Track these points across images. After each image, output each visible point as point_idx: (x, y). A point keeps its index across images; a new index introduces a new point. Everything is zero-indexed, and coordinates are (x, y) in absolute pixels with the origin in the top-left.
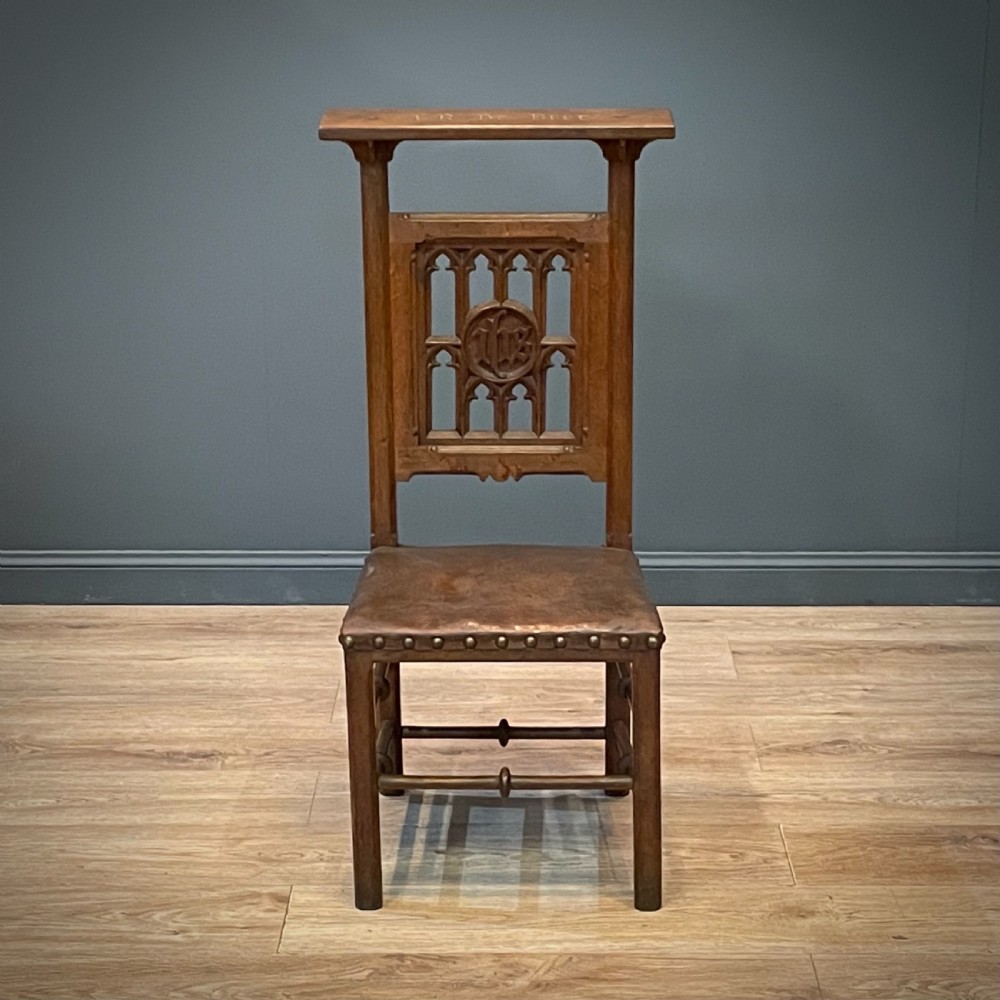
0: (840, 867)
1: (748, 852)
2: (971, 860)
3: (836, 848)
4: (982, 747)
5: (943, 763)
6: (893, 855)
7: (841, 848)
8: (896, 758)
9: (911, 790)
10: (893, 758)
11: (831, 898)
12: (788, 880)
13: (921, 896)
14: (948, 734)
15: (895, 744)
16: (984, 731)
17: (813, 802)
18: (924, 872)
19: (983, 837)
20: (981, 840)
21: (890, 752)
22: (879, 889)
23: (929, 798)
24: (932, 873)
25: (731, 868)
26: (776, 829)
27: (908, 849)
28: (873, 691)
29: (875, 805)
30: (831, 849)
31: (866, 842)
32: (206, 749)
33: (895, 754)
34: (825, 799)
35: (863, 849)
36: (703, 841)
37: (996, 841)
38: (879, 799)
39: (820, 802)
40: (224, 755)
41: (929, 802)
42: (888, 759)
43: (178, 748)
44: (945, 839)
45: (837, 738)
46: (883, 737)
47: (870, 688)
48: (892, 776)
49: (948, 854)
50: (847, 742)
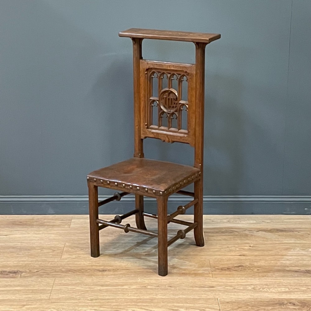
1: (206, 309)
4: (290, 268)
5: (277, 274)
6: (257, 310)
7: (240, 308)
9: (265, 285)
14: (279, 263)
15: (260, 267)
16: (291, 262)
17: (230, 289)
19: (290, 303)
21: (258, 270)
26: (217, 300)
27: (263, 308)
28: (253, 247)
29: (252, 291)
30: (236, 308)
31: (248, 305)
32: (16, 270)
33: (260, 271)
34: (234, 288)
35: (247, 308)
36: (190, 305)
37: (294, 304)
38: (254, 288)
39: (232, 289)
40: (22, 272)
41: (271, 289)
42: (257, 273)
43: (5, 270)
44: (276, 304)
45: (240, 265)
46: (256, 264)
47: (252, 245)
48: (259, 279)
49: (277, 309)
50: (243, 266)
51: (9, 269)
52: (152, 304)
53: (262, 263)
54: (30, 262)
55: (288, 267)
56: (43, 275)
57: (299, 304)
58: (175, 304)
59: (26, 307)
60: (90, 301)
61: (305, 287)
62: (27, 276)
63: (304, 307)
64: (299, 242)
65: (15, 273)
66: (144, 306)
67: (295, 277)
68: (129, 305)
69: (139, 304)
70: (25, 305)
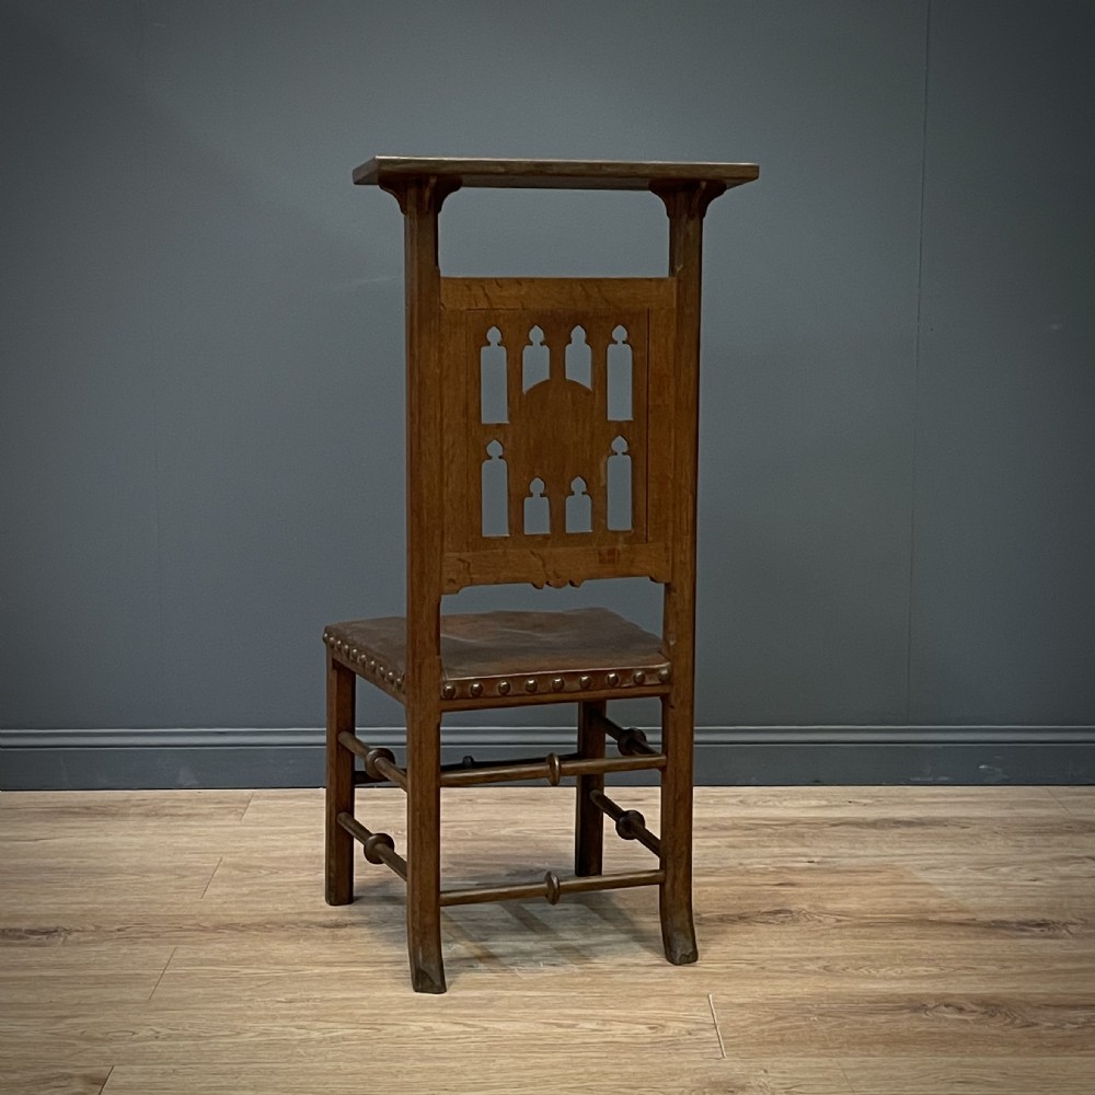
0: (777, 1039)
1: (669, 1024)
2: (933, 1030)
3: (773, 1018)
4: (943, 916)
5: (897, 930)
6: (840, 1025)
7: (780, 1018)
8: (846, 926)
9: (863, 958)
10: (841, 927)
11: (766, 1071)
12: (717, 1052)
13: (873, 1069)
14: (904, 903)
15: (843, 913)
16: (943, 900)
17: (748, 971)
18: (878, 1042)
19: (947, 1006)
20: (944, 1008)
21: (838, 921)
22: (824, 1061)
23: (882, 966)
24: (886, 1044)
25: (649, 1040)
26: (706, 1000)
27: (859, 1018)
28: (818, 863)
29: (820, 974)
30: (769, 1019)
31: (810, 1012)
32: (52, 925)
33: (844, 923)
34: (763, 968)
35: (806, 1019)
36: (617, 1012)
37: (961, 1010)
38: (825, 968)
39: (755, 971)
40: (69, 932)
41: (884, 970)
42: (835, 928)
43: (16, 925)
44: (902, 1008)
45: (778, 908)
46: (830, 906)
47: (816, 860)
48: (840, 945)
49: (906, 1023)
50: (791, 912)
51: (29, 923)
52: (491, 1011)
53: (852, 904)
54: (101, 907)
55: (934, 912)
56: (140, 938)
57: (975, 1008)
58: (567, 1011)
59: (69, 1021)
60: (284, 1005)
61: (994, 965)
62: (85, 942)
63: (992, 1016)
64: (964, 851)
65: (48, 932)
66: (465, 1016)
67: (959, 937)
68: (416, 1014)
69: (445, 1011)
70: (66, 1017)
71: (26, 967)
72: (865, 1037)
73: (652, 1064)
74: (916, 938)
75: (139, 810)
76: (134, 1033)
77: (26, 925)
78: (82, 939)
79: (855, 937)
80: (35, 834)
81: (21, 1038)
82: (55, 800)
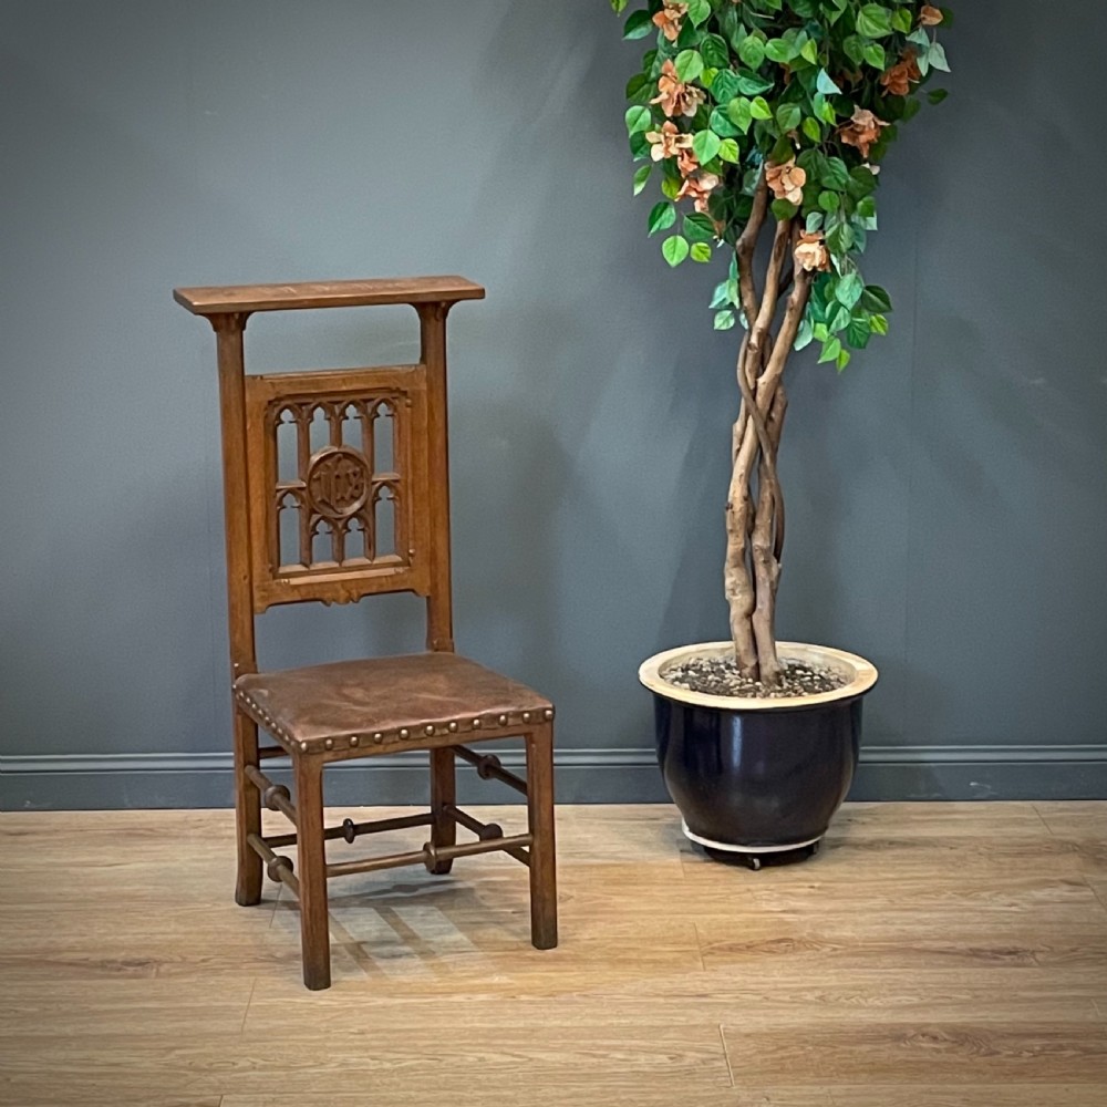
0: (778, 1068)
1: (687, 1053)
2: (910, 1059)
3: (775, 1048)
4: (926, 944)
5: (887, 960)
6: (833, 1054)
7: (783, 1048)
8: (841, 955)
9: (854, 988)
10: (836, 956)
11: (768, 1099)
12: (726, 1081)
13: (857, 1096)
14: (893, 930)
15: (839, 941)
16: (929, 928)
17: (754, 1001)
18: (863, 1071)
19: (923, 1035)
20: (921, 1038)
21: (835, 949)
22: (817, 1090)
23: (870, 996)
24: (871, 1072)
25: (668, 1070)
26: (717, 1030)
27: (848, 1048)
28: (819, 888)
29: (816, 1003)
30: (771, 1048)
31: (806, 1042)
32: (142, 956)
33: (839, 952)
34: (766, 998)
35: (803, 1048)
36: (643, 1043)
37: (935, 1039)
38: (821, 998)
39: (761, 1001)
40: (159, 963)
41: (871, 1000)
42: (832, 956)
43: (112, 956)
44: (885, 1037)
45: (781, 937)
46: (827, 934)
47: (816, 885)
48: (836, 974)
49: (887, 1052)
50: (791, 940)
51: (123, 954)
52: (534, 1042)
53: (846, 932)
54: (183, 937)
55: (919, 940)
56: (222, 969)
57: (947, 1037)
58: (599, 1042)
59: (177, 1052)
60: (358, 1037)
61: (968, 994)
62: (176, 974)
63: (962, 1045)
64: (952, 874)
65: (141, 964)
66: (513, 1046)
67: (940, 966)
68: (470, 1045)
69: (495, 1042)
70: (173, 1049)
71: (130, 999)
72: (851, 1066)
73: (673, 1092)
74: (901, 967)
75: (199, 832)
76: (234, 1064)
77: (121, 956)
78: (173, 971)
79: (848, 967)
80: (110, 859)
81: (139, 1068)
82: (119, 821)
